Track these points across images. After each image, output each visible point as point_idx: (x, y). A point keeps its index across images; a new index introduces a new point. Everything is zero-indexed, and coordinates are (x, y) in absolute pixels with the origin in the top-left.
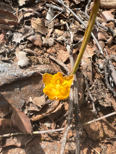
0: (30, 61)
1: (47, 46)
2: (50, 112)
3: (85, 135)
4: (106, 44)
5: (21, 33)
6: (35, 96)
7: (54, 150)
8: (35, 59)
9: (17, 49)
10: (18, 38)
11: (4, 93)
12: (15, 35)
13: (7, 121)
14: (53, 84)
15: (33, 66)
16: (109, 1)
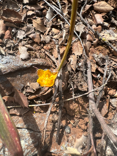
0: (30, 55)
1: (44, 43)
2: (42, 94)
3: (65, 111)
4: (92, 45)
5: (24, 31)
6: (32, 82)
7: (42, 119)
8: (33, 53)
9: (20, 44)
10: (21, 35)
11: (9, 78)
12: (19, 32)
13: (11, 99)
14: (44, 77)
15: (32, 59)
16: (102, 6)
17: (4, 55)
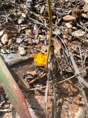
0: (26, 52)
1: (35, 44)
2: (39, 77)
3: (60, 91)
5: (21, 38)
6: (30, 71)
7: (43, 99)
8: (29, 51)
9: (19, 46)
10: (19, 40)
11: (14, 69)
12: (17, 39)
14: (38, 58)
15: (28, 55)
16: (68, 18)
17: (8, 54)
